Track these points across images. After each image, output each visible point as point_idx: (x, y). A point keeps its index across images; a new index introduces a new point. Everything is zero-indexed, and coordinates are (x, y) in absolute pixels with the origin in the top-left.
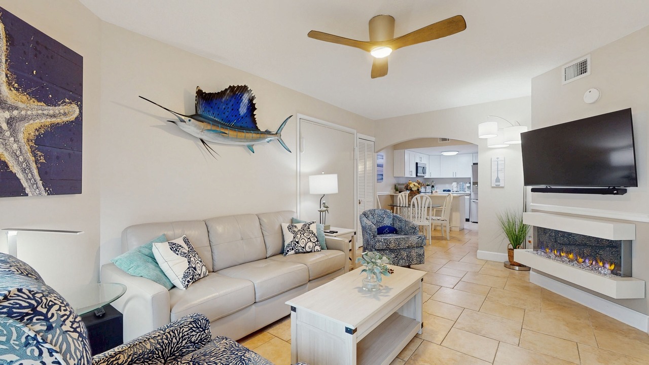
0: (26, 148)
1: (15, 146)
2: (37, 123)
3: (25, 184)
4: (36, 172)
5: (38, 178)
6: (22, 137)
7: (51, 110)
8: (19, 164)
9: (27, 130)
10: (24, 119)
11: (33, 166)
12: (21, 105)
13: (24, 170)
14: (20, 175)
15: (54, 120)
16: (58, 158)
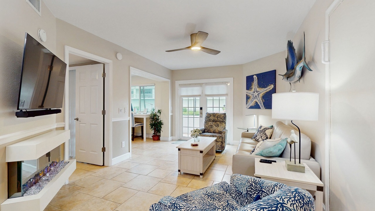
0: (261, 99)
1: (259, 99)
2: (262, 93)
3: (260, 106)
4: (262, 104)
5: (263, 105)
6: (260, 97)
7: (266, 89)
8: (260, 102)
9: (261, 95)
10: (260, 93)
11: (262, 102)
12: (260, 91)
13: (260, 104)
14: (260, 105)
15: (267, 91)
16: (267, 100)
